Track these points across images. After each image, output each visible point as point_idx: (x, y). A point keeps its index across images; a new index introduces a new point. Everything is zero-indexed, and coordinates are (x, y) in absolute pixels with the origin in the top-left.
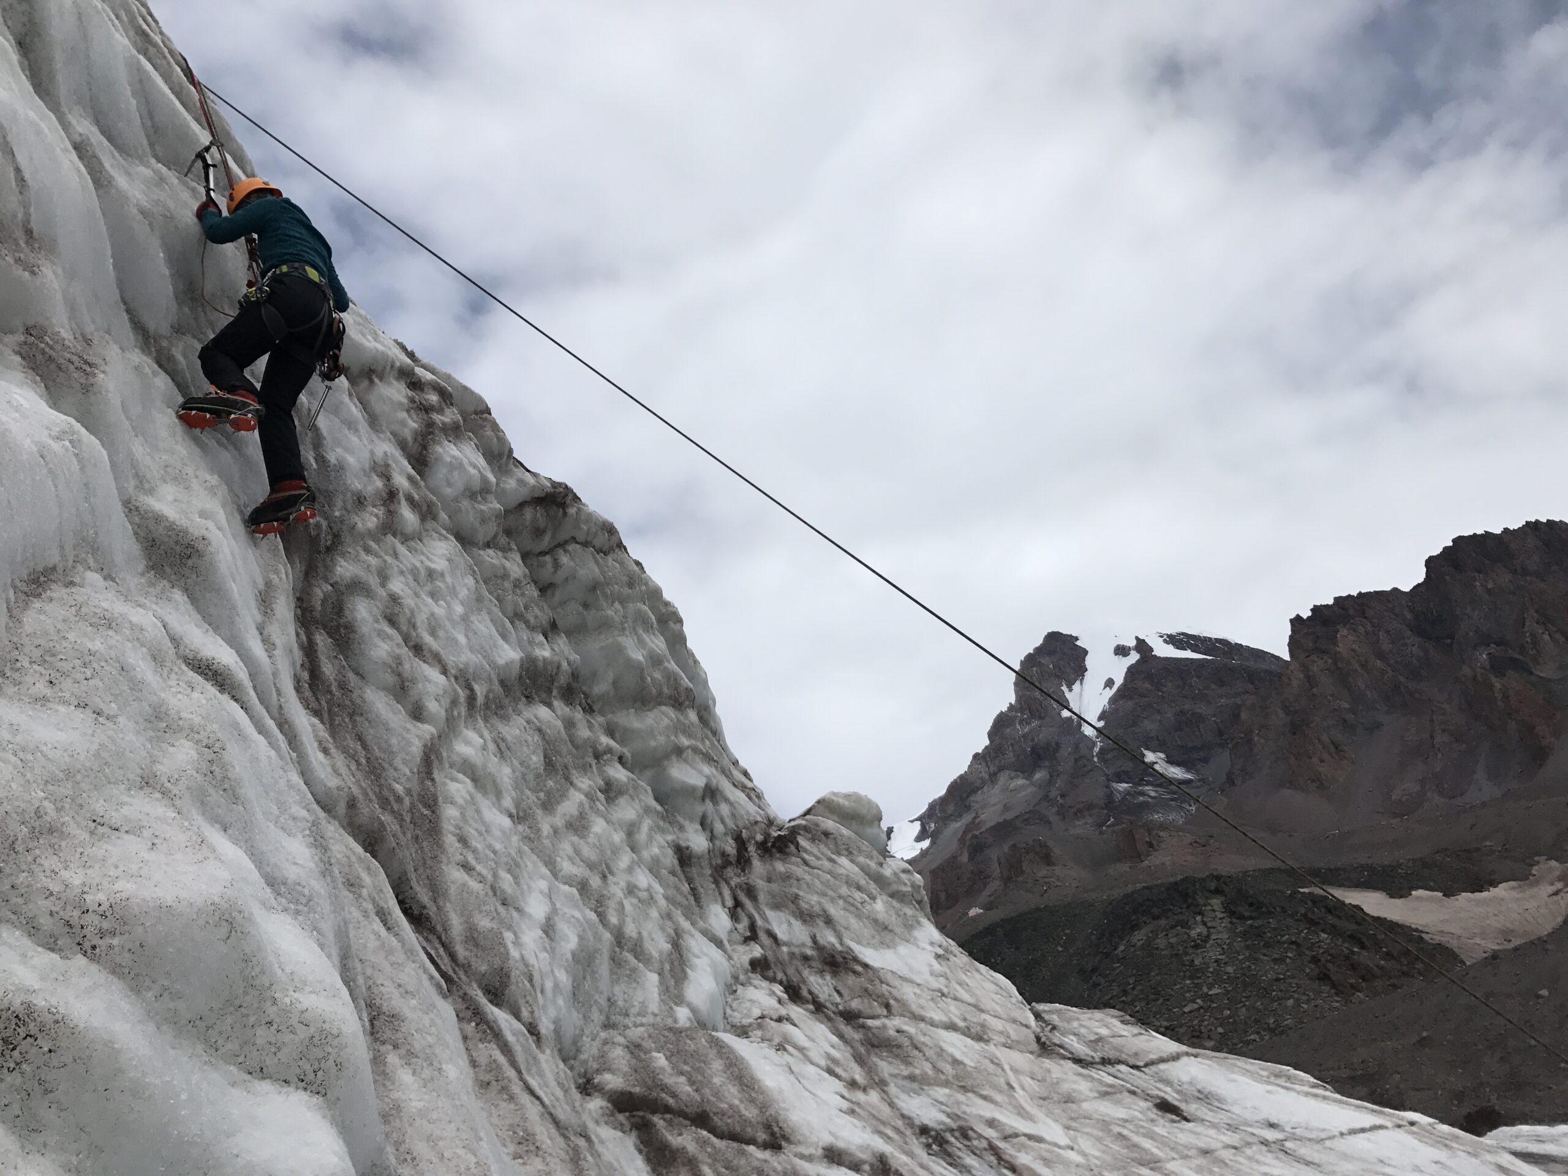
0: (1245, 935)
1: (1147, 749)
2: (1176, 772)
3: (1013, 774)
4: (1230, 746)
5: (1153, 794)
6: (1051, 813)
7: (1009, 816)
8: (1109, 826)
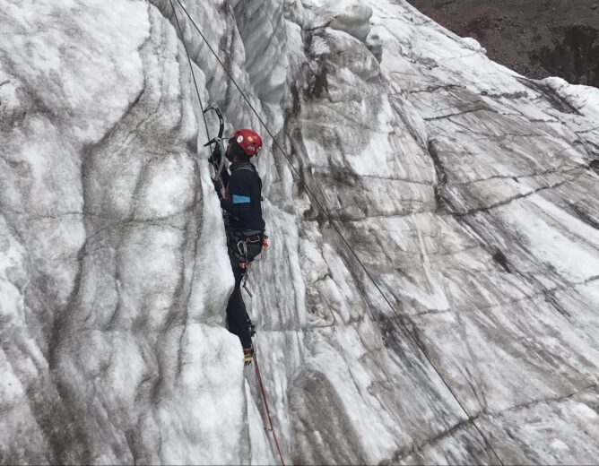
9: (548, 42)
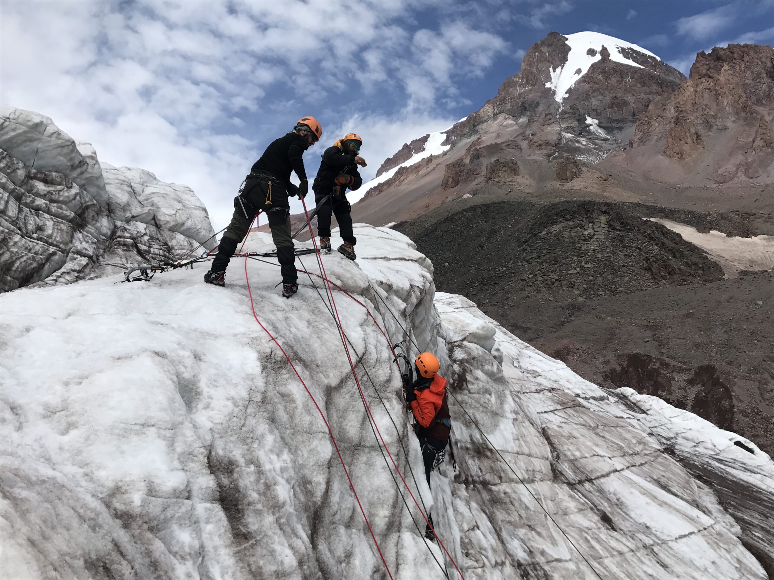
0: (613, 239)
1: (589, 116)
2: (601, 132)
3: (507, 116)
4: (637, 124)
5: (584, 143)
6: (524, 144)
7: (499, 141)
8: (554, 158)
9: (614, 365)
